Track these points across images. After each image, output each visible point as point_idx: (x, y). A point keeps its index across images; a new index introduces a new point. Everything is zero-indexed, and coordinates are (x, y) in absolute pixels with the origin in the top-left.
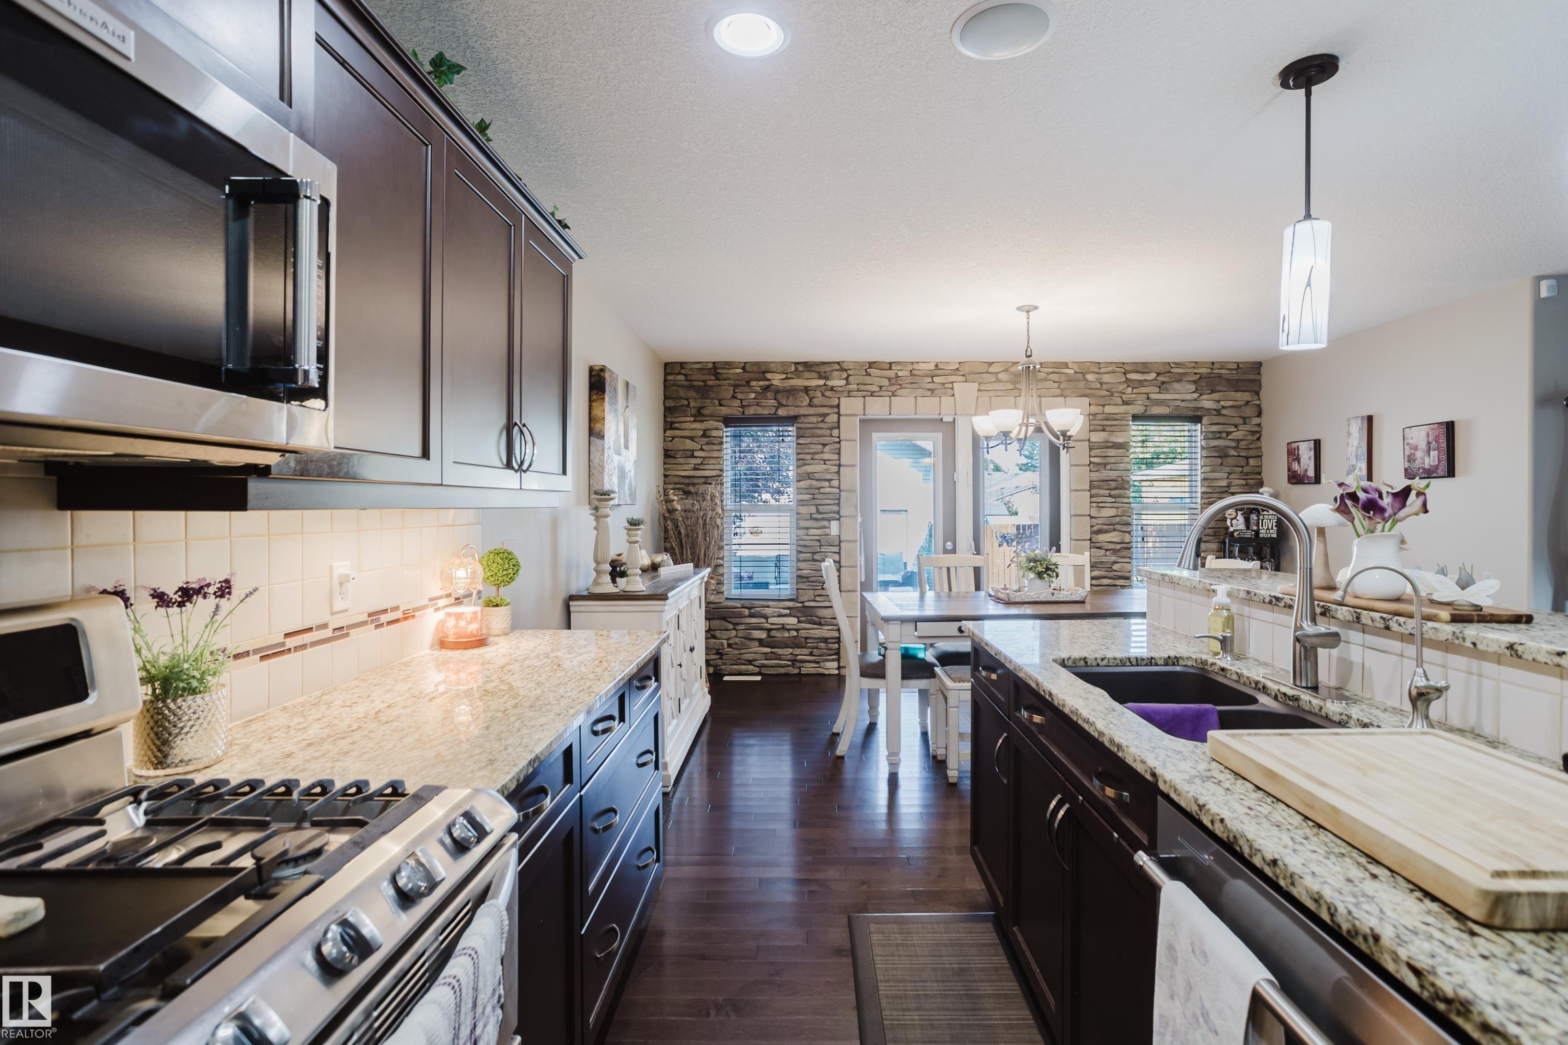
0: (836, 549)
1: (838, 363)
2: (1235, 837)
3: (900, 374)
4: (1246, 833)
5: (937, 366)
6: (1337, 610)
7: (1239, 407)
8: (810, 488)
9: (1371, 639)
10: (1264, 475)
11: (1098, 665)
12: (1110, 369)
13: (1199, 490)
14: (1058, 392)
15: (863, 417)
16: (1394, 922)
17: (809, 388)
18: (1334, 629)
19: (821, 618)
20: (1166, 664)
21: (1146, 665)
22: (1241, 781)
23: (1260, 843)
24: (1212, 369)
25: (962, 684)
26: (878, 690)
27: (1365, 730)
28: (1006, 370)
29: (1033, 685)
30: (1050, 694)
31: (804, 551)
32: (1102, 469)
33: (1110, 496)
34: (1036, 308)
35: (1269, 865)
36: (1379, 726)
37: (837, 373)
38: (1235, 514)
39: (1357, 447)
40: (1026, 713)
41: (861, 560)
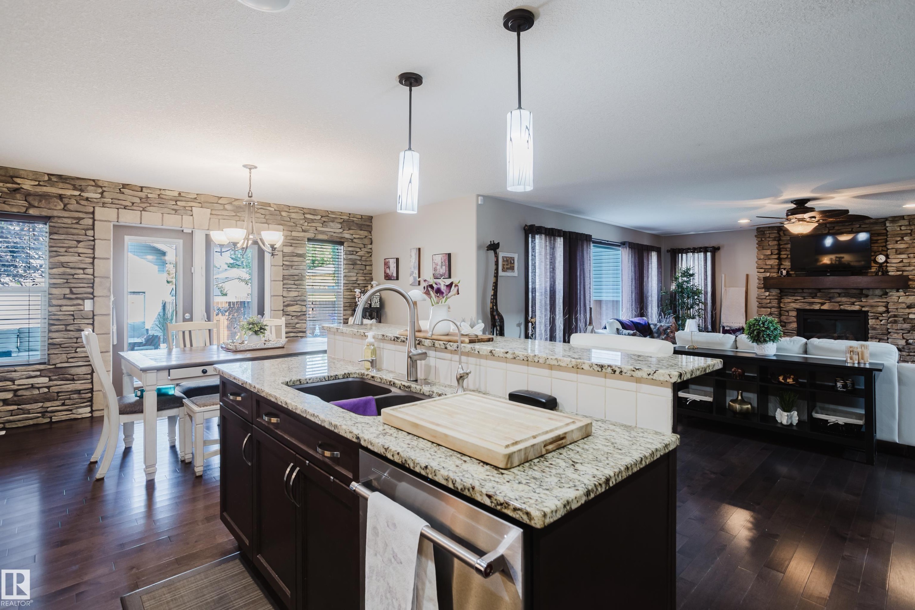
0: (90, 321)
1: (94, 180)
2: (405, 460)
3: (149, 196)
4: (411, 457)
5: (180, 194)
6: (425, 341)
7: (362, 238)
8: (64, 274)
9: (439, 354)
10: (374, 275)
11: (307, 383)
12: (295, 211)
13: (342, 282)
14: (264, 220)
15: (117, 224)
16: (478, 479)
17: (64, 196)
18: (424, 351)
19: (74, 375)
20: (344, 378)
21: (333, 380)
22: (400, 432)
23: (418, 460)
24: (349, 217)
25: (205, 408)
26: (133, 423)
27: (440, 398)
28: (230, 203)
29: (273, 400)
30: (286, 404)
31: (56, 323)
32: (290, 269)
33: (294, 284)
34: (256, 167)
35: (423, 469)
36: (446, 395)
37: (92, 188)
38: (360, 295)
39: (415, 263)
40: (266, 418)
41: (114, 329)
